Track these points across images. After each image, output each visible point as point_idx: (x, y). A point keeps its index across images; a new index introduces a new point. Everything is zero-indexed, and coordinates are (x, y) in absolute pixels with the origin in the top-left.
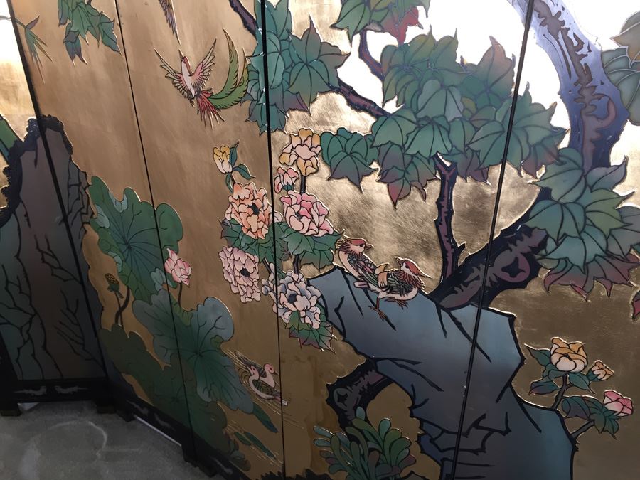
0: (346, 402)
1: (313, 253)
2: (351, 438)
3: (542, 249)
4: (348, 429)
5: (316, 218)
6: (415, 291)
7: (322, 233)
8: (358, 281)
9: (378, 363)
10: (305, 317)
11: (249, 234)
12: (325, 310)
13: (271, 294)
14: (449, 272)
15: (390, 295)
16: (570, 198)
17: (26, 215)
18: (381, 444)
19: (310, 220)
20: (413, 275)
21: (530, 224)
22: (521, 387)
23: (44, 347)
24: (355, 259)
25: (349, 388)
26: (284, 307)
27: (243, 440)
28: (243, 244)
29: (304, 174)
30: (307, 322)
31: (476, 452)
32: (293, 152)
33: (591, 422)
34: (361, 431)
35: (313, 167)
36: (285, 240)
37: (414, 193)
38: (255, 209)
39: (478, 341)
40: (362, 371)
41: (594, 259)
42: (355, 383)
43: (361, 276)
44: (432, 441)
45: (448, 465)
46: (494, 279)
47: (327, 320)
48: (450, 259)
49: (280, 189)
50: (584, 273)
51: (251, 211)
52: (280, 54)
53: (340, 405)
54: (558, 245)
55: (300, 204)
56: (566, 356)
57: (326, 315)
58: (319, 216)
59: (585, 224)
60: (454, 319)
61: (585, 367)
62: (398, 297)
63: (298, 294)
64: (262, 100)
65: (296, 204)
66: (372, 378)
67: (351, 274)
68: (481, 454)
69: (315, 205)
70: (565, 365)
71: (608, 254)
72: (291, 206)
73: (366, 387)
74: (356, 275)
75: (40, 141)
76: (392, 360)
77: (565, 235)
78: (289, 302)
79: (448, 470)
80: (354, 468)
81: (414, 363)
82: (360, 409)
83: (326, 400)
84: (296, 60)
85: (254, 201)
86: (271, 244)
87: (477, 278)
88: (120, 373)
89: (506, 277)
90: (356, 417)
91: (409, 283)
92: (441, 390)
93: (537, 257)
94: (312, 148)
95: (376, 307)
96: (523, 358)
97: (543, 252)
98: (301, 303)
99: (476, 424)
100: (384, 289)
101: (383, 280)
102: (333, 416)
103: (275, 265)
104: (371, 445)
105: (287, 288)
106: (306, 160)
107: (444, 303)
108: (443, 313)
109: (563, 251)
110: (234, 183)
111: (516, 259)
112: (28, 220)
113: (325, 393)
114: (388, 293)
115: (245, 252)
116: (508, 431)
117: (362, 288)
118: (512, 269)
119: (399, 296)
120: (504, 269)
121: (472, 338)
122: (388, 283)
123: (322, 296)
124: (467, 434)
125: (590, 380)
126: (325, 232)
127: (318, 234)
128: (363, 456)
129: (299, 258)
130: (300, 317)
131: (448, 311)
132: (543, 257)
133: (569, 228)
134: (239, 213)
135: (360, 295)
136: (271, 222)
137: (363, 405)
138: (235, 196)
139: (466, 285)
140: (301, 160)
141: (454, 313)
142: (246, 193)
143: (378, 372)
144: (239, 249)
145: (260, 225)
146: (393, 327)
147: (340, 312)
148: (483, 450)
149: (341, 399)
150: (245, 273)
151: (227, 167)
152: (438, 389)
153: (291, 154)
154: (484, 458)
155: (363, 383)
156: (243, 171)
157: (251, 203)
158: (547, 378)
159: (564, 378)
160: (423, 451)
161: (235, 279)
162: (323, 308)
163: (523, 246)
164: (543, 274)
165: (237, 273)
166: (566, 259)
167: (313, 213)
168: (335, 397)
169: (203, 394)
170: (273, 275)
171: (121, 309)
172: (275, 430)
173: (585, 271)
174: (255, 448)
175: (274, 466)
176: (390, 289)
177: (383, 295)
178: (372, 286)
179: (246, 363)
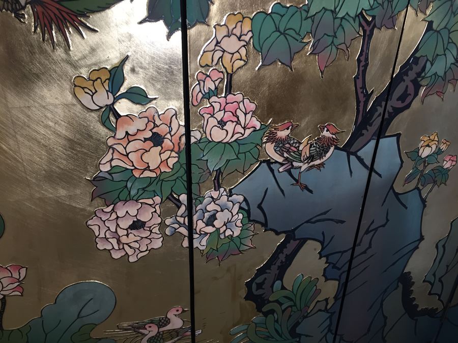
0: (263, 287)
1: (238, 158)
2: (268, 313)
3: (422, 72)
4: (265, 309)
5: (242, 118)
6: (332, 149)
7: (248, 132)
8: (282, 164)
9: (296, 232)
10: (225, 231)
11: (147, 174)
13: (182, 229)
14: (359, 120)
15: (311, 164)
18: (294, 299)
19: (235, 123)
20: (331, 136)
21: (417, 55)
24: (281, 145)
25: (268, 271)
26: (200, 235)
28: (133, 192)
29: (230, 71)
30: (227, 235)
31: (365, 252)
32: (217, 48)
33: (434, 182)
34: (277, 301)
35: (241, 59)
36: (205, 158)
38: (157, 139)
39: (375, 167)
40: (281, 248)
41: (450, 67)
42: (274, 263)
43: (286, 159)
44: (334, 266)
45: (344, 276)
46: (391, 110)
47: (250, 220)
48: (361, 108)
49: (199, 101)
50: (443, 80)
51: (150, 144)
53: (257, 292)
54: (432, 65)
55: (224, 109)
56: (428, 146)
57: (249, 216)
58: (246, 114)
59: (449, 43)
61: (437, 147)
62: (318, 162)
63: (218, 212)
65: (220, 111)
67: (276, 162)
69: (241, 105)
70: (425, 152)
71: (457, 61)
72: (212, 116)
73: (284, 261)
74: (280, 160)
76: (307, 222)
77: (438, 55)
78: (207, 225)
79: (343, 280)
81: (325, 213)
82: (278, 282)
83: (245, 298)
85: (154, 130)
86: (183, 172)
87: (379, 115)
89: (399, 105)
90: (273, 292)
91: (328, 144)
92: (344, 222)
93: (419, 79)
94: (241, 36)
95: (297, 181)
96: (402, 162)
97: (423, 74)
98: (221, 219)
99: (367, 232)
100: (306, 162)
101: (306, 152)
102: (251, 305)
103: (189, 194)
104: (284, 307)
105: (205, 211)
106: (233, 54)
107: (353, 150)
109: (434, 69)
110: (117, 116)
111: (407, 87)
113: (243, 292)
114: (310, 163)
115: (137, 201)
116: (387, 221)
117: (286, 171)
118: (402, 98)
119: (319, 160)
120: (398, 99)
121: (370, 167)
122: (310, 153)
123: (245, 200)
124: (359, 245)
125: (438, 155)
126: (252, 129)
127: (243, 135)
128: (277, 321)
129: (220, 172)
130: (219, 234)
131: (355, 154)
132: (423, 78)
133: (440, 51)
134: (127, 155)
135: (284, 180)
136: (183, 146)
137: (280, 277)
138: (120, 134)
139: (371, 125)
140: (227, 57)
141: (359, 154)
142: (140, 124)
143: (295, 240)
144: (126, 201)
145: (164, 157)
146: (311, 191)
147: (263, 205)
148: (370, 246)
149: (260, 286)
150: (137, 225)
151: (103, 98)
152: (342, 222)
153: (214, 51)
154: (370, 252)
155: (282, 257)
156: (137, 96)
157: (149, 134)
158: (415, 168)
159: (425, 162)
160: (327, 279)
161: (119, 242)
162: (246, 210)
163: (412, 75)
164: (422, 91)
165: (121, 232)
166: (435, 74)
167: (239, 113)
168: (254, 287)
170: (184, 207)
173: (444, 78)
176: (311, 158)
177: (304, 167)
178: (295, 164)
179: (137, 327)
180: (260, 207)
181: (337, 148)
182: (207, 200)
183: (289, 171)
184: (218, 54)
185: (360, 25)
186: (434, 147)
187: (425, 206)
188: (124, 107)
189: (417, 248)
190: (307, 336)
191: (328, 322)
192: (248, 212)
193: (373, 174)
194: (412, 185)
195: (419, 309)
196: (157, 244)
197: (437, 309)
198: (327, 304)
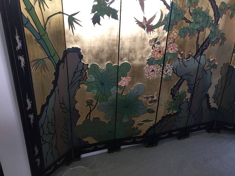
1: (173, 57)
2: (174, 100)
4: (174, 98)
6: (191, 57)
7: (176, 51)
8: (181, 59)
9: (183, 77)
10: (169, 74)
11: (157, 59)
13: (161, 73)
14: (197, 51)
16: (214, 31)
17: (58, 90)
18: (180, 97)
19: (174, 49)
20: (191, 54)
21: (209, 37)
22: (205, 68)
23: (56, 147)
24: (181, 55)
25: (176, 87)
26: (164, 74)
27: (141, 124)
28: (154, 63)
29: (174, 39)
31: (197, 86)
33: (214, 68)
34: (177, 96)
35: (176, 37)
36: (168, 56)
37: (194, 37)
38: (160, 52)
39: (200, 62)
40: (179, 81)
42: (177, 85)
43: (182, 58)
44: (190, 89)
45: (192, 92)
46: (203, 49)
47: (174, 72)
48: (197, 48)
49: (168, 44)
51: (159, 53)
52: (174, 13)
53: (173, 93)
54: (212, 39)
56: (212, 58)
64: (168, 24)
65: (172, 47)
67: (180, 59)
70: (211, 60)
71: (217, 38)
72: (170, 48)
74: (181, 58)
75: (65, 59)
76: (185, 75)
78: (166, 72)
79: (192, 93)
80: (174, 107)
81: (189, 73)
82: (177, 91)
83: (170, 94)
84: (177, 14)
86: (163, 59)
87: (201, 50)
89: (205, 48)
90: (176, 93)
92: (193, 76)
94: (177, 33)
95: (184, 64)
96: (206, 62)
98: (169, 70)
99: (198, 80)
102: (171, 96)
103: (163, 64)
104: (178, 98)
105: (166, 69)
107: (195, 57)
108: (195, 59)
110: (155, 47)
111: (207, 44)
112: (58, 92)
113: (170, 92)
115: (154, 65)
116: (203, 77)
118: (206, 46)
120: (205, 46)
122: (187, 57)
123: (173, 67)
124: (196, 83)
125: (214, 61)
128: (176, 103)
129: (170, 60)
130: (167, 75)
132: (210, 42)
133: (213, 36)
134: (154, 55)
135: (181, 63)
136: (164, 54)
137: (178, 89)
138: (154, 50)
139: (199, 52)
140: (174, 36)
141: (197, 59)
142: (158, 49)
143: (182, 79)
144: (152, 65)
145: (161, 55)
146: (186, 67)
147: (177, 69)
148: (199, 84)
149: (174, 91)
150: (153, 71)
151: (153, 44)
153: (172, 35)
154: (199, 86)
155: (179, 84)
156: (159, 43)
157: (159, 51)
158: (209, 63)
159: (211, 62)
160: (188, 92)
161: (149, 74)
162: (173, 70)
163: (208, 41)
164: (210, 45)
165: (150, 72)
166: (213, 41)
167: (175, 47)
168: (172, 91)
169: (125, 120)
170: (162, 67)
171: (91, 111)
172: (154, 112)
173: (215, 42)
174: (145, 124)
175: (152, 124)
176: (187, 59)
177: (185, 61)
178: (184, 60)
179: (147, 98)
180: (176, 69)
181: (192, 57)
182: (167, 66)
183: (182, 61)
184: (173, 36)
185: (197, 31)
186: (213, 58)
187: (212, 74)
188: (156, 45)
189: (210, 86)
190: (183, 110)
191: (187, 107)
192: (174, 70)
193: (200, 64)
194: (209, 68)
195: (211, 107)
196: (155, 76)
197: (216, 108)
198: (188, 100)
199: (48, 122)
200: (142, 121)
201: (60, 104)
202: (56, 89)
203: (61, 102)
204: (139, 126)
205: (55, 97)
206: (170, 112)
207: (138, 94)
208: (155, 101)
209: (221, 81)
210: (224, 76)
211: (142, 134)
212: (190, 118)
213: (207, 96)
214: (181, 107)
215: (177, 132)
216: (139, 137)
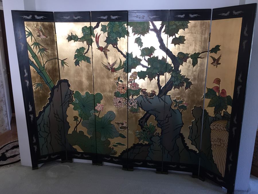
1: (136, 93)
2: (144, 131)
4: (143, 129)
5: (136, 86)
6: (155, 95)
7: (137, 89)
9: (149, 112)
10: (134, 107)
11: (122, 93)
12: (138, 104)
13: (126, 104)
14: (160, 91)
16: (175, 75)
17: (53, 105)
18: (150, 129)
20: (154, 93)
21: (170, 81)
22: (173, 107)
23: (50, 143)
24: (144, 93)
25: (143, 119)
26: (129, 106)
27: (115, 146)
31: (167, 123)
32: (132, 76)
33: (183, 109)
34: (146, 128)
35: (136, 78)
36: (130, 92)
37: (154, 79)
38: (123, 88)
39: (166, 101)
40: (146, 114)
43: (145, 95)
44: (159, 124)
48: (160, 89)
53: (141, 124)
54: (174, 82)
55: (133, 85)
56: (178, 99)
57: (138, 105)
59: (177, 79)
60: (161, 99)
62: (152, 97)
63: (132, 102)
64: (127, 68)
66: (148, 115)
67: (143, 96)
68: (168, 122)
69: (136, 84)
71: (181, 82)
75: (59, 85)
76: (151, 110)
78: (131, 105)
79: (163, 129)
80: (144, 138)
81: (155, 109)
82: (145, 123)
83: (138, 124)
85: (123, 86)
86: (127, 94)
88: (72, 146)
89: (168, 89)
90: (145, 125)
94: (136, 74)
95: (148, 100)
96: (172, 102)
98: (133, 104)
101: (149, 95)
102: (140, 127)
103: (128, 98)
104: (148, 131)
105: (130, 102)
107: (160, 96)
108: (160, 98)
109: (175, 83)
110: (119, 84)
111: (169, 86)
112: (53, 106)
113: (138, 122)
115: (120, 97)
116: (172, 116)
121: (164, 101)
123: (137, 101)
124: (165, 120)
128: (146, 134)
129: (133, 95)
131: (160, 97)
132: (173, 85)
133: (175, 80)
134: (119, 90)
135: (145, 100)
136: (127, 90)
138: (119, 86)
139: (163, 92)
140: (134, 77)
141: (161, 98)
142: (121, 85)
143: (149, 114)
144: (118, 97)
145: (124, 91)
146: (151, 103)
148: (168, 121)
149: (142, 122)
150: (120, 102)
151: (117, 81)
152: (160, 113)
155: (146, 117)
156: (121, 81)
158: (176, 104)
159: (178, 103)
160: (158, 127)
163: (170, 84)
164: (173, 87)
165: (117, 103)
166: (176, 84)
168: (140, 122)
169: (103, 139)
170: (127, 100)
171: (77, 125)
172: (126, 137)
173: (178, 85)
174: (119, 146)
175: (125, 148)
176: (150, 96)
177: (149, 98)
178: (147, 97)
179: (118, 124)
180: (140, 103)
182: (131, 100)
187: (182, 115)
188: (120, 82)
189: (182, 126)
190: (155, 142)
191: (160, 141)
193: (165, 103)
194: (177, 108)
195: (189, 149)
196: (122, 106)
197: (196, 152)
198: (159, 135)
199: (44, 124)
200: (116, 143)
201: (54, 115)
202: (51, 103)
203: (56, 113)
204: (114, 147)
205: (50, 108)
206: (141, 142)
207: (111, 119)
208: (124, 128)
209: (196, 124)
210: (198, 119)
211: (117, 156)
212: (165, 153)
213: (181, 135)
214: (152, 139)
215: (152, 164)
216: (116, 158)
